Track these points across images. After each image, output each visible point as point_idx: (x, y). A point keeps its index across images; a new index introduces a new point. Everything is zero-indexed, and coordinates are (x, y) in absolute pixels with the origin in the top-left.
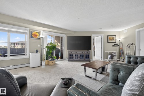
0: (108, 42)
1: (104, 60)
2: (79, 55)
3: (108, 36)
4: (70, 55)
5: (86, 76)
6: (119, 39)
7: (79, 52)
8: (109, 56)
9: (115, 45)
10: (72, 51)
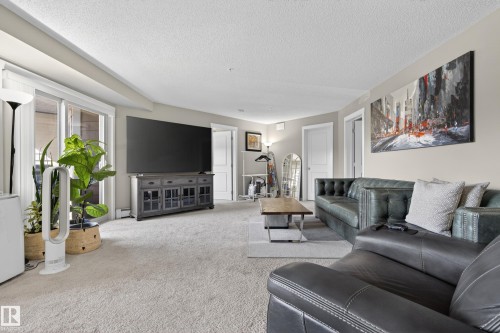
0: (247, 150)
1: (238, 198)
2: (181, 192)
3: (247, 133)
4: (146, 195)
5: (272, 241)
6: (268, 142)
7: (180, 181)
8: (252, 188)
9: (262, 157)
10: (156, 178)
